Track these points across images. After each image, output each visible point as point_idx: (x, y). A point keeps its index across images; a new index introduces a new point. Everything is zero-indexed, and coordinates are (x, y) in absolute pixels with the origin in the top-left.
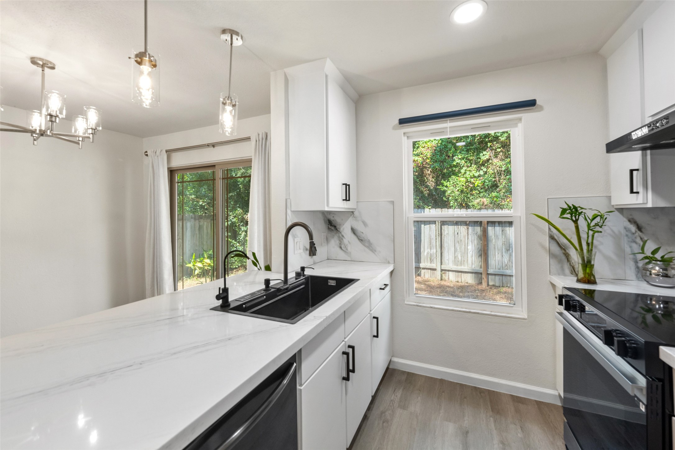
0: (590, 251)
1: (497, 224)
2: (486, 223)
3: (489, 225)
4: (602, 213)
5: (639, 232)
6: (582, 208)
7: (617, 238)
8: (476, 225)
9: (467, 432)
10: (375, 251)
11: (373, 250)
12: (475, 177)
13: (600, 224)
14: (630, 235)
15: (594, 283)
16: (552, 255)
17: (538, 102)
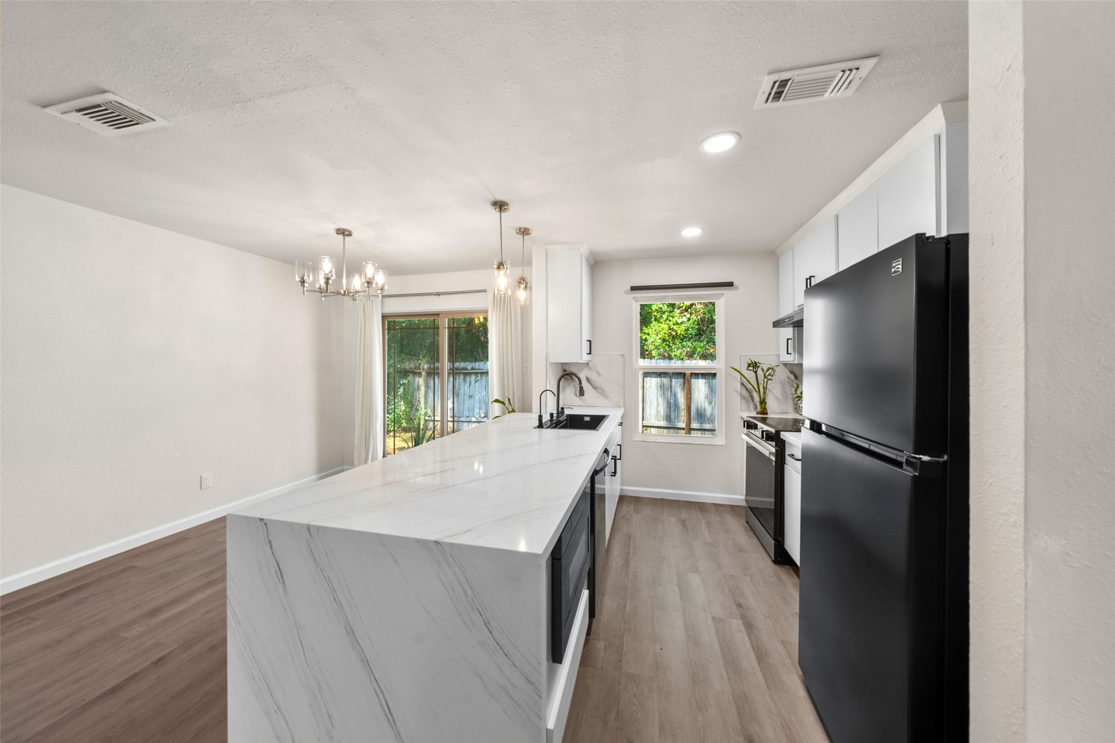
0: (765, 393)
1: (700, 376)
2: (690, 375)
3: (692, 377)
4: (773, 366)
5: (795, 380)
6: (760, 363)
7: (783, 384)
8: (679, 377)
9: (684, 520)
10: (608, 397)
11: (606, 397)
12: (678, 324)
13: (772, 374)
14: (790, 382)
15: (767, 414)
16: (742, 397)
17: (734, 284)
